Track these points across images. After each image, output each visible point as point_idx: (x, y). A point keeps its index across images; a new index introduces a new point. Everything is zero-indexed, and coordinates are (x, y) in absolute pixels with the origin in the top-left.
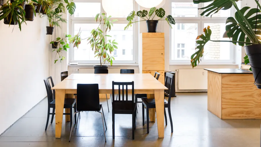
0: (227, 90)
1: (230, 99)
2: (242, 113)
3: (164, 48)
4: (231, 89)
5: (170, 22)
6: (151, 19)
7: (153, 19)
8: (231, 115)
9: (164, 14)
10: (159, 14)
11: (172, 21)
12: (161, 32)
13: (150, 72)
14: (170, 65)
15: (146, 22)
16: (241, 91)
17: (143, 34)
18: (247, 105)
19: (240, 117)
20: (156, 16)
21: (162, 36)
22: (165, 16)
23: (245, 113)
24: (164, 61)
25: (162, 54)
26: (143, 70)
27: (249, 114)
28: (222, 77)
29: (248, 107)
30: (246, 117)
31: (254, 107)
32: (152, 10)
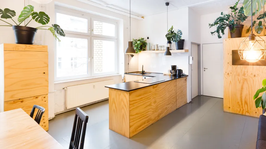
0: (134, 106)
1: (137, 114)
2: (145, 123)
3: (48, 65)
4: (136, 104)
5: (58, 33)
6: (23, 24)
7: (28, 26)
8: (137, 129)
9: (49, 21)
10: (39, 19)
11: (60, 32)
12: (41, 44)
13: (21, 100)
14: (55, 84)
15: (11, 28)
16: (144, 103)
17: (5, 45)
18: (147, 114)
19: (143, 127)
20: (34, 21)
21: (44, 50)
22: (50, 24)
23: (147, 122)
24: (48, 81)
25: (44, 73)
26: (5, 102)
27: (149, 121)
28: (129, 94)
29: (148, 115)
30: (147, 125)
31: (151, 114)
32: (24, 14)
